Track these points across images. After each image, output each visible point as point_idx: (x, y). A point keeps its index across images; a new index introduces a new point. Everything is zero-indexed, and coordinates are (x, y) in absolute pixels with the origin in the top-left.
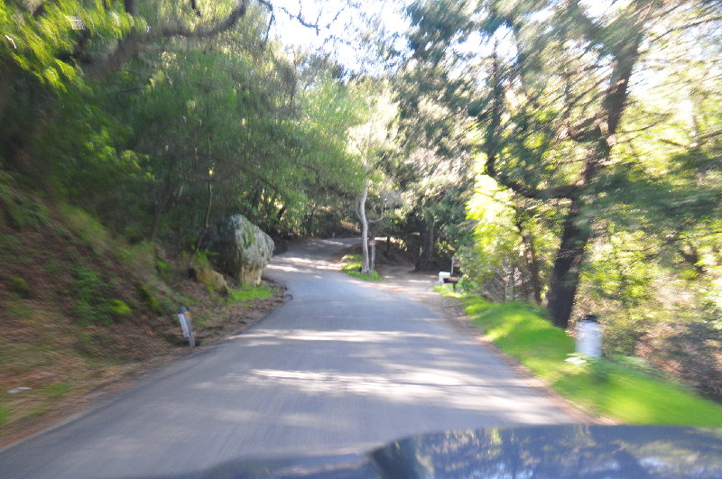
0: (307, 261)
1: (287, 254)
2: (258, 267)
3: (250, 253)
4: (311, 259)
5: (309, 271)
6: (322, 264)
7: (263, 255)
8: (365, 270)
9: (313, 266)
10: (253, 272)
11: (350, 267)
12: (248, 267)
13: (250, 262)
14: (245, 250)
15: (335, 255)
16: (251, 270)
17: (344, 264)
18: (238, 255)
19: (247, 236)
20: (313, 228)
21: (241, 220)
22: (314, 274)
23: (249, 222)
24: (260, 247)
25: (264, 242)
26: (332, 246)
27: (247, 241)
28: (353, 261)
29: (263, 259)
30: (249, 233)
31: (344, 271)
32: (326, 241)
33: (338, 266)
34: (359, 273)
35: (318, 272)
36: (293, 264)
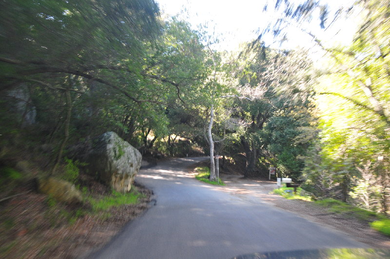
0: (170, 172)
1: (157, 167)
2: (127, 176)
3: (120, 164)
4: (173, 170)
5: (171, 179)
6: (181, 174)
7: (132, 166)
8: (212, 177)
9: (174, 175)
10: (123, 180)
11: (200, 176)
12: (119, 176)
13: (120, 172)
14: (115, 162)
15: (190, 168)
16: (121, 178)
17: (197, 174)
18: (109, 166)
19: (117, 149)
20: (174, 151)
21: (113, 136)
22: (175, 181)
23: (120, 139)
24: (129, 158)
25: (133, 155)
26: (186, 162)
27: (117, 153)
28: (202, 171)
29: (132, 169)
30: (120, 147)
31: (197, 178)
32: (182, 159)
33: (192, 175)
34: (208, 180)
35: (178, 179)
36: (160, 174)
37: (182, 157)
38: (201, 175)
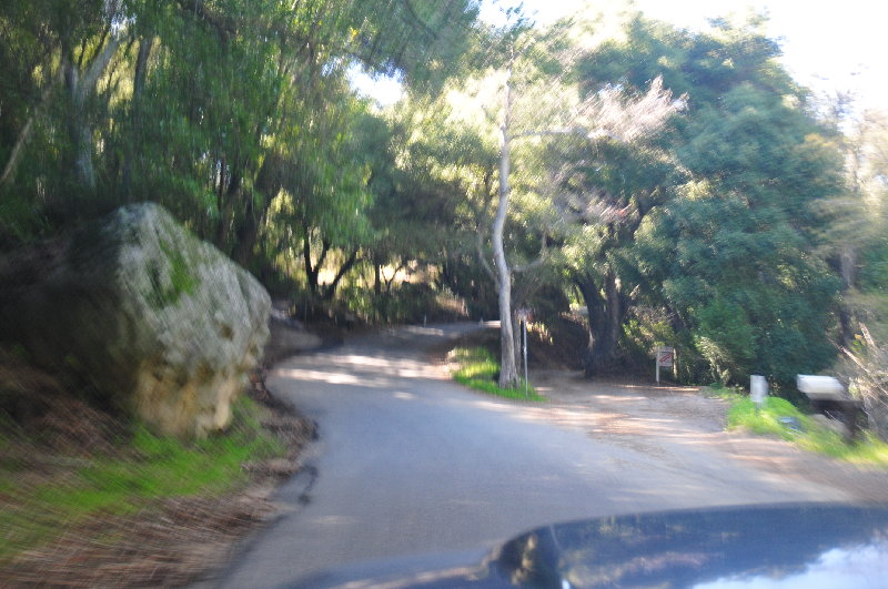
2: (208, 373)
5: (382, 383)
6: (410, 369)
8: (506, 377)
10: (191, 389)
11: (468, 372)
15: (434, 351)
17: (456, 367)
19: (166, 268)
21: (153, 217)
22: (394, 389)
24: (215, 305)
28: (471, 360)
29: (232, 347)
31: (458, 380)
34: (493, 384)
35: (403, 384)
36: (350, 370)
37: (413, 324)
38: (471, 370)
